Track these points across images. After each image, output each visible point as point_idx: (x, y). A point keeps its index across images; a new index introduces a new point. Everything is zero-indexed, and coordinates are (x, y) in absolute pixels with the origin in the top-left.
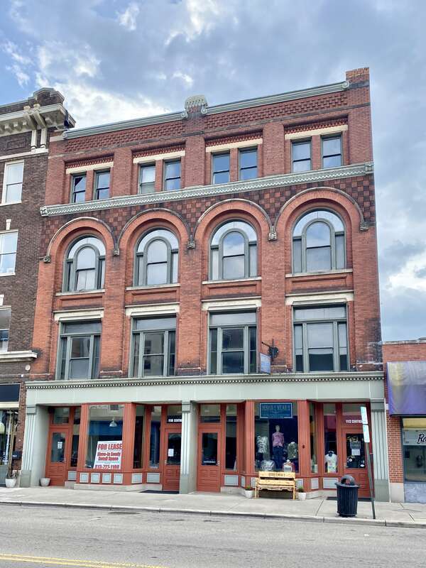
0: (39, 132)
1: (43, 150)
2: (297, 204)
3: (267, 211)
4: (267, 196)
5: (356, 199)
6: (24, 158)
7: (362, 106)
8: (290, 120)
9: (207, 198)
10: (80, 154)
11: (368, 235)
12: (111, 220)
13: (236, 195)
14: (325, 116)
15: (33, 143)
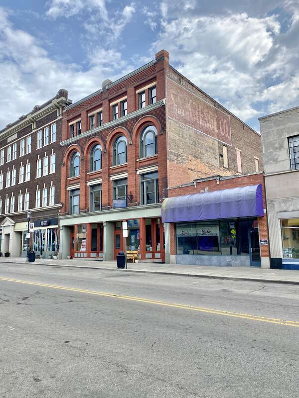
0: (59, 109)
1: (61, 117)
2: (139, 125)
3: (129, 130)
4: (129, 123)
5: (159, 119)
6: (56, 122)
7: (162, 70)
8: (136, 84)
9: (109, 128)
10: (71, 116)
11: (163, 136)
12: (81, 144)
13: (118, 125)
14: (148, 79)
15: (58, 115)
